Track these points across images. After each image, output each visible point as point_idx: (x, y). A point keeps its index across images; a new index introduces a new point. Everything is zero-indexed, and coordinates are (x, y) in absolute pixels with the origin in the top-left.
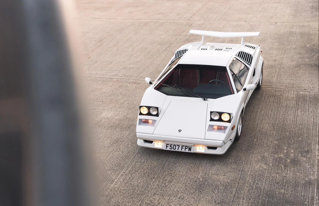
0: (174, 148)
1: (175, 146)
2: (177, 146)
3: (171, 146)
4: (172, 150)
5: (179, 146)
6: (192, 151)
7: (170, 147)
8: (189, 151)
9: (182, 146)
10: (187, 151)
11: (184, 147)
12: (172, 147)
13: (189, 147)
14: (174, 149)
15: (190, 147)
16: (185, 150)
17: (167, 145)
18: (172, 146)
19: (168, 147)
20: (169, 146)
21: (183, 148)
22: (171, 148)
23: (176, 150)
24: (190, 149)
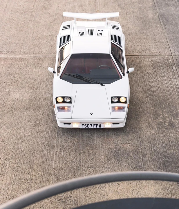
0: (88, 127)
1: (88, 125)
2: (90, 124)
4: (87, 128)
5: (92, 125)
6: (102, 127)
7: (85, 126)
9: (94, 125)
10: (98, 127)
11: (96, 125)
16: (96, 127)
20: (84, 125)
22: (86, 127)
23: (90, 127)
24: (100, 126)
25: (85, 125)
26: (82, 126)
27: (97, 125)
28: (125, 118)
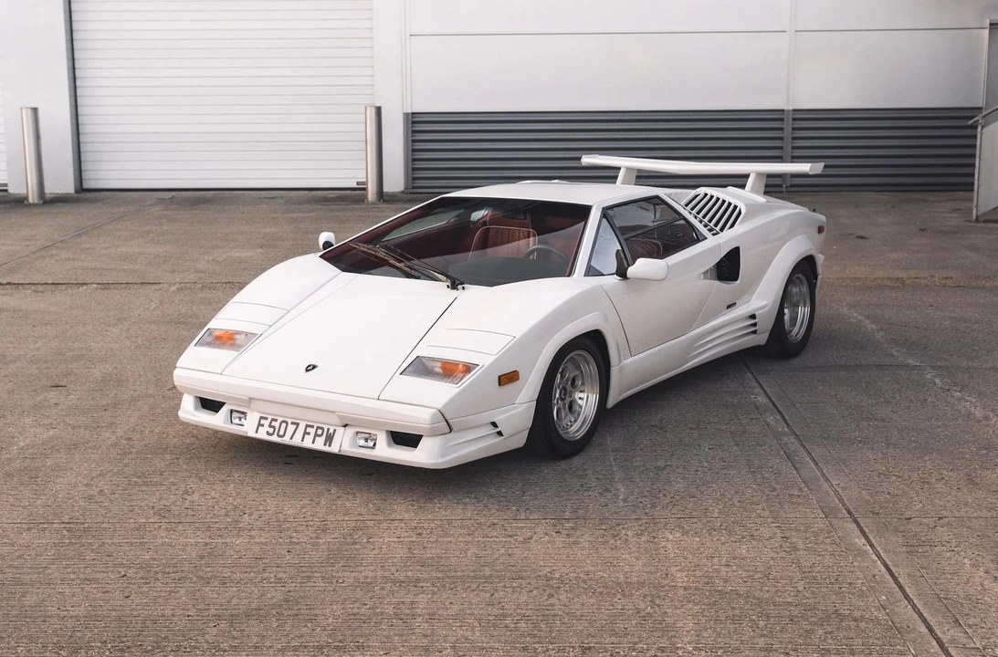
0: (281, 433)
1: (284, 425)
2: (292, 423)
3: (274, 423)
4: (275, 438)
5: (298, 424)
6: (335, 448)
7: (270, 426)
8: (325, 445)
9: (307, 426)
10: (319, 445)
11: (312, 431)
12: (274, 427)
13: (328, 429)
14: (279, 436)
15: (331, 431)
16: (313, 443)
17: (261, 418)
18: (277, 425)
19: (263, 425)
20: (266, 423)
21: (309, 434)
22: (271, 430)
23: (286, 440)
24: (329, 439)
25: (273, 420)
26: (260, 425)
27: (320, 432)
28: (440, 407)
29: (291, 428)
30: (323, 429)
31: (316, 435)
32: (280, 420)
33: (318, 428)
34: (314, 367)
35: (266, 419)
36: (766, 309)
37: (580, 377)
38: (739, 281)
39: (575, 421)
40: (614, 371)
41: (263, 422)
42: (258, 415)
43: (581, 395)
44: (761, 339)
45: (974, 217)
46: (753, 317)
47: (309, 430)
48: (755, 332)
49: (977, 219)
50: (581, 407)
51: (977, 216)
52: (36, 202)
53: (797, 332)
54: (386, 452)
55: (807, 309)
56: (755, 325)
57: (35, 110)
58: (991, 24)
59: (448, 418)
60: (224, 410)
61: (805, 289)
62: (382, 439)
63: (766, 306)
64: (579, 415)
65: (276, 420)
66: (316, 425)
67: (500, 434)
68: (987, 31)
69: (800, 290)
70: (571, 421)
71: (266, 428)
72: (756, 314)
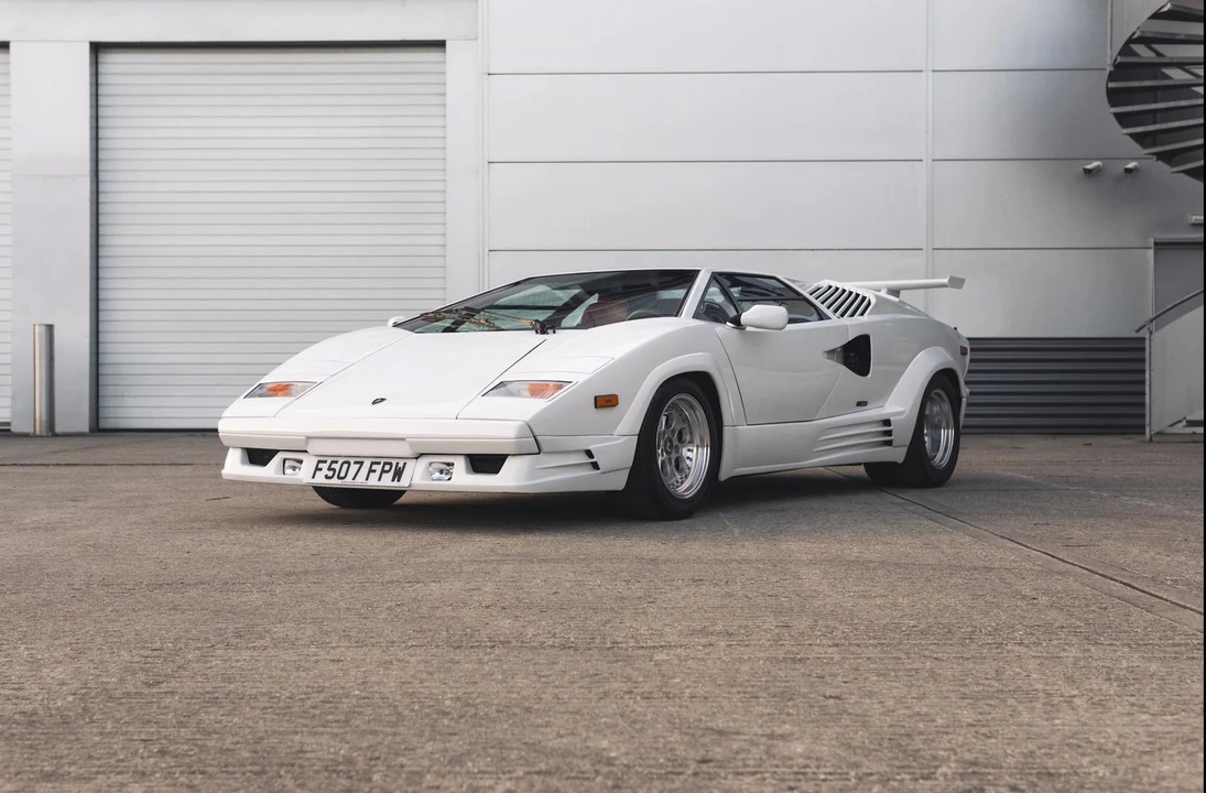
0: (342, 475)
1: (345, 466)
2: (355, 463)
3: (333, 466)
4: (335, 482)
5: (361, 463)
6: (404, 483)
7: (329, 469)
8: (393, 480)
9: (373, 463)
10: (387, 482)
11: (378, 468)
12: (334, 470)
13: (398, 463)
14: (339, 478)
15: (401, 465)
16: (379, 480)
17: (319, 462)
18: (337, 466)
19: (321, 469)
20: (324, 466)
21: (375, 471)
22: (330, 474)
23: (348, 482)
24: (398, 474)
25: (333, 462)
26: (317, 469)
27: (387, 467)
28: (527, 418)
29: (354, 468)
30: (391, 464)
31: (383, 471)
32: (341, 461)
33: (385, 464)
34: (383, 400)
35: (325, 462)
36: (904, 416)
37: (688, 430)
38: (870, 375)
39: (682, 483)
40: (727, 431)
41: (321, 466)
42: (316, 460)
43: (689, 454)
44: (897, 454)
45: (1148, 436)
46: (887, 422)
47: (374, 467)
48: (889, 443)
49: (1151, 440)
50: (689, 468)
51: (1151, 436)
52: (44, 434)
53: (941, 458)
54: (464, 481)
55: (951, 433)
56: (889, 433)
57: (50, 328)
58: (1155, 244)
59: (536, 433)
60: (276, 461)
61: (947, 407)
62: (460, 465)
63: (903, 412)
64: (686, 477)
65: (336, 462)
66: (382, 461)
67: (595, 466)
68: (1151, 252)
69: (941, 408)
70: (677, 482)
71: (325, 471)
72: (891, 419)
